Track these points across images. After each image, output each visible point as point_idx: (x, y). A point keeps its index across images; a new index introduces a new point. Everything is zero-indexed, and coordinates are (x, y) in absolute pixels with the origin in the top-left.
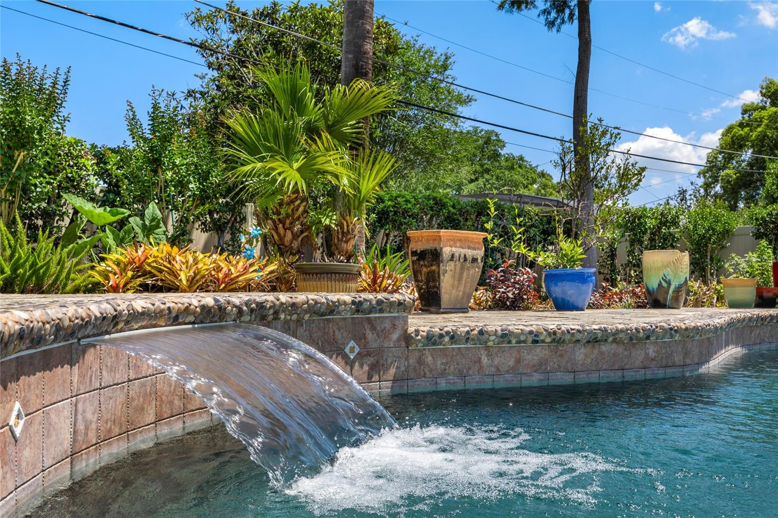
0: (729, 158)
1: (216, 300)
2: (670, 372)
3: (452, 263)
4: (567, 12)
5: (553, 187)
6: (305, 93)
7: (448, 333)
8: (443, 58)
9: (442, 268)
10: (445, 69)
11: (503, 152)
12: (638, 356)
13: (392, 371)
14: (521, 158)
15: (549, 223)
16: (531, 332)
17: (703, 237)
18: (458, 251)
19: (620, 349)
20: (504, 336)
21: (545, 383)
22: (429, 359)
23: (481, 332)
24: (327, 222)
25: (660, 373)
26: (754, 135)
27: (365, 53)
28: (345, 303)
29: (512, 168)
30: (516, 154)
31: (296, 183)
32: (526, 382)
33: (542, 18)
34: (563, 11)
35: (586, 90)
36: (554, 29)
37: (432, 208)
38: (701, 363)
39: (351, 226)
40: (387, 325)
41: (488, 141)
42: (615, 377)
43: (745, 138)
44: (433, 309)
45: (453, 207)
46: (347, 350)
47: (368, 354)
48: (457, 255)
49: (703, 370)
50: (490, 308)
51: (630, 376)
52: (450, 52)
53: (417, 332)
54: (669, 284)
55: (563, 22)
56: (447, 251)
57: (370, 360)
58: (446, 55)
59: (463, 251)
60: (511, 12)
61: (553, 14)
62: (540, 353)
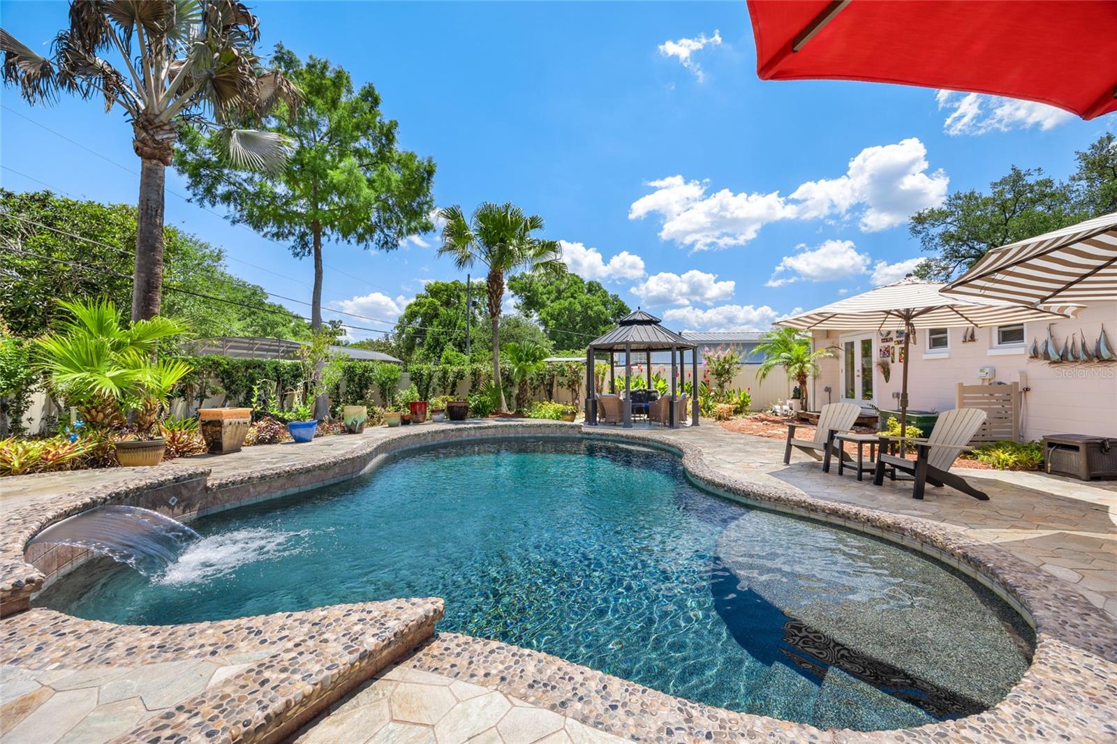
0: (410, 322)
1: (91, 498)
2: (346, 478)
3: (230, 427)
4: (307, 249)
5: (305, 327)
6: (112, 323)
7: (230, 482)
8: (217, 251)
9: (223, 430)
10: (219, 259)
11: (266, 302)
12: (331, 473)
13: (198, 506)
14: (281, 307)
15: (297, 370)
16: (276, 473)
17: (384, 382)
18: (234, 420)
19: (322, 472)
20: (262, 477)
21: (284, 495)
22: (220, 495)
23: (249, 478)
24: (135, 406)
25: (342, 479)
26: (422, 311)
27: (156, 274)
28: (169, 480)
29: (273, 312)
30: (277, 303)
31: (111, 391)
32: (274, 496)
33: (291, 252)
34: (304, 248)
35: (320, 299)
36: (298, 258)
37: (210, 367)
38: (360, 471)
39: (153, 406)
40: (195, 484)
41: (254, 294)
42: (320, 485)
43: (417, 313)
44: (217, 452)
45: (228, 364)
46: (170, 502)
47: (183, 501)
48: (233, 423)
49: (361, 473)
50: (255, 444)
51: (327, 483)
52: (222, 249)
53: (213, 485)
54: (357, 422)
55: (304, 255)
56: (226, 421)
57: (183, 504)
58: (220, 250)
59: (237, 420)
60: (272, 240)
61: (299, 250)
62: (281, 481)
